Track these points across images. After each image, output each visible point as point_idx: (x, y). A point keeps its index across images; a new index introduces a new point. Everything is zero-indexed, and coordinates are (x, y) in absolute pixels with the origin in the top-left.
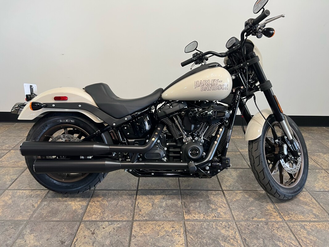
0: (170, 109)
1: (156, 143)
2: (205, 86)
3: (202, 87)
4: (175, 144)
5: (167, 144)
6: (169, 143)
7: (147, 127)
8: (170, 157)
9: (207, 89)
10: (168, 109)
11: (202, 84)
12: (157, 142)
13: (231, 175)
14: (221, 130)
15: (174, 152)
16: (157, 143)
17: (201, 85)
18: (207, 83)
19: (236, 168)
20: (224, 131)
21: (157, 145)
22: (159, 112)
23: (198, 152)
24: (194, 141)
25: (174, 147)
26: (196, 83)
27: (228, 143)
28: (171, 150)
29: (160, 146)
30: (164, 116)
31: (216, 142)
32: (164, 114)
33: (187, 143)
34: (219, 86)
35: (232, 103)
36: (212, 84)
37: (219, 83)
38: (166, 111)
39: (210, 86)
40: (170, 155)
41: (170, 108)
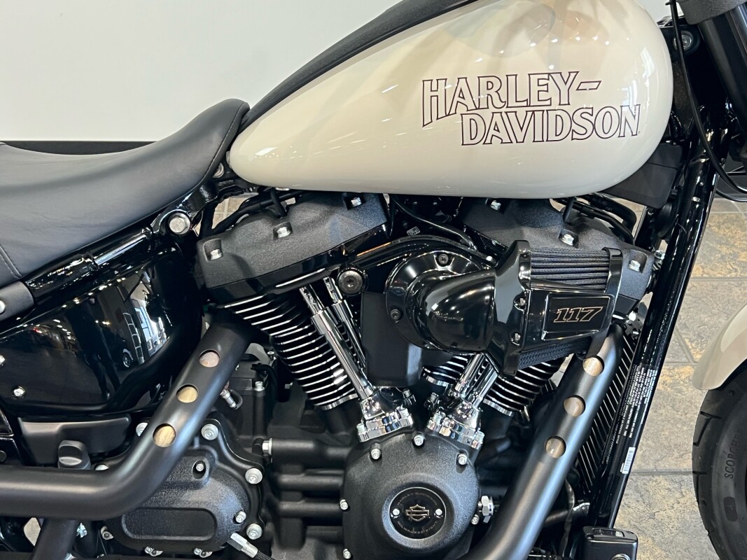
0: (275, 245)
1: (197, 446)
2: (487, 114)
3: (466, 118)
4: (308, 445)
5: (267, 446)
6: (275, 438)
7: (154, 332)
8: (284, 521)
9: (503, 134)
10: (266, 241)
11: (468, 101)
12: (198, 433)
13: (653, 516)
14: (591, 365)
15: (310, 494)
16: (203, 441)
17: (462, 109)
18: (503, 92)
19: (676, 473)
20: (612, 377)
21: (202, 452)
22: (209, 256)
23: (439, 512)
24: (419, 440)
25: (309, 463)
26: (428, 94)
27: (632, 449)
28: (286, 479)
29: (223, 459)
30: (238, 284)
31: (553, 449)
32: (240, 275)
33: (376, 453)
34: (577, 118)
35: (671, 200)
36: (534, 102)
37: (578, 100)
38: (247, 255)
39: (521, 112)
40: (286, 506)
41: (276, 235)
